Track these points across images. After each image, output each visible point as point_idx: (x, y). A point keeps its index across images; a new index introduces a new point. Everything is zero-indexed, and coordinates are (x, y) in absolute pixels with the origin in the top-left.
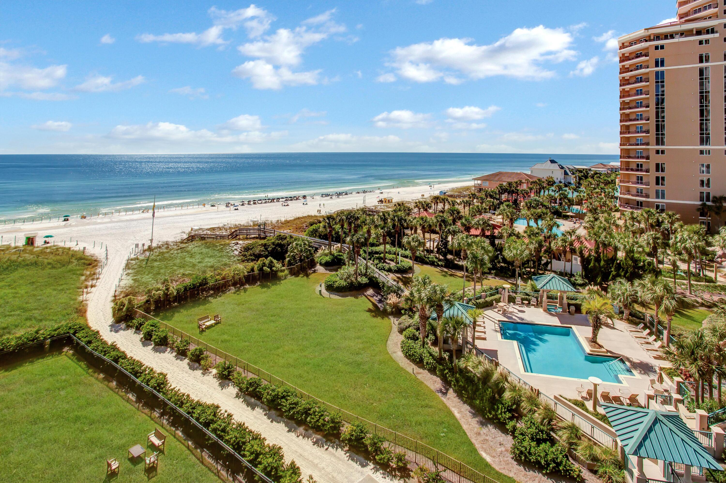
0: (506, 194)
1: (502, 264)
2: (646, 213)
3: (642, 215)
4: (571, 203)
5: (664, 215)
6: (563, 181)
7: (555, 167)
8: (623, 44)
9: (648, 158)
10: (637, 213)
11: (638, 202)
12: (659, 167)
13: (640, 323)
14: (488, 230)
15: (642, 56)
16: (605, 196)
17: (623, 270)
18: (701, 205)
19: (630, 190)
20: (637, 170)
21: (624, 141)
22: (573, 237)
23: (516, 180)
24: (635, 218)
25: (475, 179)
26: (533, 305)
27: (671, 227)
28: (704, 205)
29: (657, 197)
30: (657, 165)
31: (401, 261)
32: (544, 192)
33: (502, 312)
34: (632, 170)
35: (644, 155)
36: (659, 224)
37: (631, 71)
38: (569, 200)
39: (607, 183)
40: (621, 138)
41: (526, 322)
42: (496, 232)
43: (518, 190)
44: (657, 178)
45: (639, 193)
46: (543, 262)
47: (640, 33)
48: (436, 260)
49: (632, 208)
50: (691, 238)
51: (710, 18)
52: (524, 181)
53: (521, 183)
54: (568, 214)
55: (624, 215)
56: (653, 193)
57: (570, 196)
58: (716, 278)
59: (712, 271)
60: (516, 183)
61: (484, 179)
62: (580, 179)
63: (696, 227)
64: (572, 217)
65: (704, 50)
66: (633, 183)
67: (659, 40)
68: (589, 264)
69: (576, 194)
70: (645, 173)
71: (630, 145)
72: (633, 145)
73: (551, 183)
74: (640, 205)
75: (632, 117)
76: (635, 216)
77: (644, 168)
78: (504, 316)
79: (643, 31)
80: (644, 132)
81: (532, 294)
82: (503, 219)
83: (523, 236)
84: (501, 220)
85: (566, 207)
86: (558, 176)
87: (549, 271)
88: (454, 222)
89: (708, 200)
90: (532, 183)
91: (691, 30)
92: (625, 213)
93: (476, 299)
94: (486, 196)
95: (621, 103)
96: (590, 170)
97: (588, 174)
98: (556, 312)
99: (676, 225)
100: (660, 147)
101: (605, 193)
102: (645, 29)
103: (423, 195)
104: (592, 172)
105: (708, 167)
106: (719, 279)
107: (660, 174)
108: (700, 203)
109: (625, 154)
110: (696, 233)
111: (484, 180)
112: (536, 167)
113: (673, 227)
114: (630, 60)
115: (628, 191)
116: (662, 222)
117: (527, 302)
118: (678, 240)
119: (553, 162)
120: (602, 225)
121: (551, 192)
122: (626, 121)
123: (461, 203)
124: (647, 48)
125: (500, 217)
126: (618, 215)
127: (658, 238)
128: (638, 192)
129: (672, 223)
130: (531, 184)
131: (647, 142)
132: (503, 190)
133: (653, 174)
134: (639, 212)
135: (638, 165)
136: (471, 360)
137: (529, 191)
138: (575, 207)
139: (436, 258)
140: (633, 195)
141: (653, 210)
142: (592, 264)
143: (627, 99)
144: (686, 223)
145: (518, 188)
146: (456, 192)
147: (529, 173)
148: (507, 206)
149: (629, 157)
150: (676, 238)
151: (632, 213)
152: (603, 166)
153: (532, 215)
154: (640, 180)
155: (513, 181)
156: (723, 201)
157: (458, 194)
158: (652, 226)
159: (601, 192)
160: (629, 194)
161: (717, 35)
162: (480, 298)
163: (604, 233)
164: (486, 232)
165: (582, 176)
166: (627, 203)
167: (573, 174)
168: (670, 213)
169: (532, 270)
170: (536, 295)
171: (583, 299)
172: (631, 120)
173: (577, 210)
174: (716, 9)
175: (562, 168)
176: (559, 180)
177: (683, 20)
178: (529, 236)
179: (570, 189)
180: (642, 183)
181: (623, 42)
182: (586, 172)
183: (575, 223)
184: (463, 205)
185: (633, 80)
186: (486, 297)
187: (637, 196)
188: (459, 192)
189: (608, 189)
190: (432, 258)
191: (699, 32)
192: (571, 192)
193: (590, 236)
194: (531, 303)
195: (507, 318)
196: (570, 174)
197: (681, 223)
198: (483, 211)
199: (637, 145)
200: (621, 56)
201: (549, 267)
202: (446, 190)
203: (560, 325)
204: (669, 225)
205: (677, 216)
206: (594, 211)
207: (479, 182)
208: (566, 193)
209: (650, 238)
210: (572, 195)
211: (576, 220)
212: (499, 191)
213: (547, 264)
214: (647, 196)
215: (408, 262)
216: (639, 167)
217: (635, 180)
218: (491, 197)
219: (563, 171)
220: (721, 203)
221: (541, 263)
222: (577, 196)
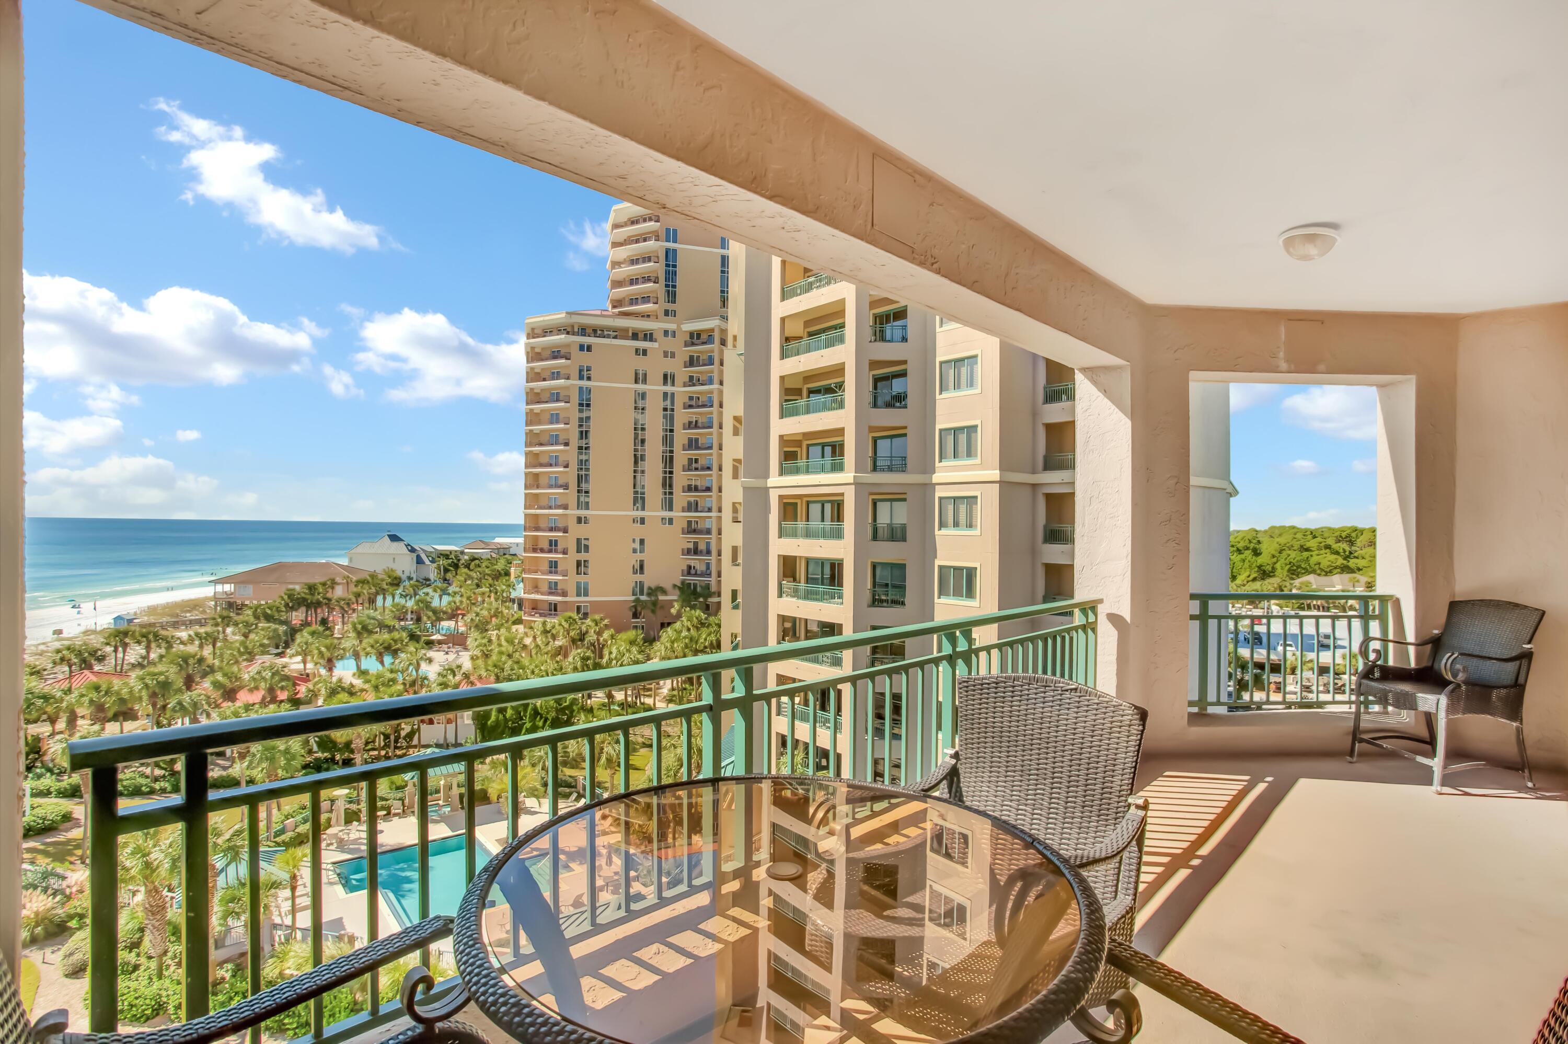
0: (303, 609)
1: (320, 755)
2: (566, 621)
3: (560, 625)
4: (438, 616)
5: (588, 621)
6: (414, 576)
7: (399, 548)
8: (533, 329)
9: (565, 531)
10: (552, 621)
11: (550, 604)
12: (582, 546)
13: (571, 794)
14: (282, 688)
15: (562, 357)
16: (496, 600)
17: (541, 718)
18: (634, 601)
19: (540, 585)
20: (550, 551)
21: (531, 501)
22: (458, 678)
23: (323, 580)
24: (549, 632)
25: (216, 582)
26: (395, 815)
27: (598, 640)
28: (637, 600)
29: (578, 595)
30: (579, 541)
31: (33, 808)
32: (384, 599)
33: (335, 845)
34: (542, 551)
35: (560, 525)
36: (582, 636)
37: (544, 380)
38: (435, 612)
39: (497, 576)
40: (526, 494)
41: (388, 848)
42: (302, 690)
43: (330, 600)
44: (579, 564)
45: (553, 589)
46: (403, 733)
47: (558, 317)
48: (143, 781)
49: (541, 615)
50: (629, 651)
51: (648, 316)
52: (338, 580)
53: (334, 583)
54: (433, 638)
55: (531, 628)
56: (572, 590)
57: (435, 603)
58: (654, 704)
59: (650, 696)
60: (324, 584)
61: (238, 580)
62: (446, 571)
63: (631, 634)
64: (440, 642)
65: (641, 364)
66: (543, 574)
67: (585, 335)
68: (489, 718)
69: (446, 599)
70: (561, 556)
71: (540, 508)
72: (544, 508)
73: (396, 582)
74: (554, 609)
75: (544, 460)
76: (548, 627)
77: (560, 547)
78: (343, 851)
79: (563, 315)
80: (560, 486)
81: (391, 795)
82: (304, 662)
83: (362, 690)
84: (301, 666)
85: (429, 625)
86: (405, 565)
87: (415, 747)
88: (189, 683)
89: (642, 593)
90: (358, 582)
91: (626, 330)
92: (535, 625)
93: (276, 835)
94: (257, 617)
95: (526, 434)
96: (462, 553)
97: (459, 560)
98: (440, 816)
99: (606, 635)
100: (582, 513)
101: (496, 593)
102: (567, 313)
103: (59, 632)
104: (466, 557)
105: (642, 542)
106: (658, 705)
107: (582, 556)
108: (633, 598)
109: (533, 523)
110: (632, 643)
111: (242, 582)
112: (360, 550)
113: (601, 639)
114: (542, 360)
115: (536, 588)
116: (587, 632)
117: (385, 812)
118: (613, 656)
119: (394, 538)
120: (503, 649)
121: (398, 599)
122: (535, 466)
123: (191, 640)
124: (568, 345)
125: (299, 658)
126: (521, 628)
127: (588, 658)
128: (550, 588)
129: (599, 634)
130: (356, 586)
131: (564, 502)
132: (295, 602)
133: (573, 556)
134: (555, 621)
135: (551, 541)
136: (292, 954)
137: (354, 599)
138: (447, 625)
139: (144, 775)
140: (542, 594)
141: (574, 615)
142: (493, 718)
143: (537, 428)
144: (619, 631)
145: (329, 595)
146: (163, 615)
147: (344, 562)
148: (313, 634)
149: (537, 529)
150: (611, 653)
151: (544, 623)
152: (483, 546)
153: (372, 646)
154: (553, 566)
155: (317, 581)
156: (659, 593)
157: (168, 619)
158: (574, 641)
159: (490, 591)
160: (537, 592)
161: (656, 345)
162: (282, 831)
163: (510, 662)
164: (279, 692)
165: (450, 565)
166: (535, 607)
167: (433, 561)
168: (597, 617)
169: (383, 753)
170: (400, 795)
171: (483, 780)
172: (541, 465)
173: (449, 629)
174: (657, 306)
175: (413, 550)
176: (407, 574)
177: (616, 310)
178: (376, 688)
179: (435, 591)
180: (556, 573)
181: (533, 326)
182: (456, 557)
183: (447, 653)
184: (197, 642)
185: (546, 396)
186: (296, 826)
187: (551, 594)
188: (172, 616)
189: (501, 586)
190: (131, 779)
191: (635, 336)
192: (437, 596)
193: (487, 670)
194: (393, 812)
195: (349, 853)
196: (427, 562)
197: (612, 631)
198: (256, 650)
199: (550, 508)
200: (529, 350)
201: (415, 741)
202: (132, 612)
203: (451, 834)
204: (595, 637)
205: (606, 622)
206: (482, 627)
207: (228, 588)
208: (428, 599)
209: (577, 659)
210: (440, 602)
211: (449, 648)
212: (287, 605)
213: (410, 736)
214: (564, 594)
215: (56, 804)
216: (553, 545)
217: (546, 567)
218: (268, 618)
219: (414, 555)
220: (657, 596)
221: (399, 734)
222: (449, 603)
